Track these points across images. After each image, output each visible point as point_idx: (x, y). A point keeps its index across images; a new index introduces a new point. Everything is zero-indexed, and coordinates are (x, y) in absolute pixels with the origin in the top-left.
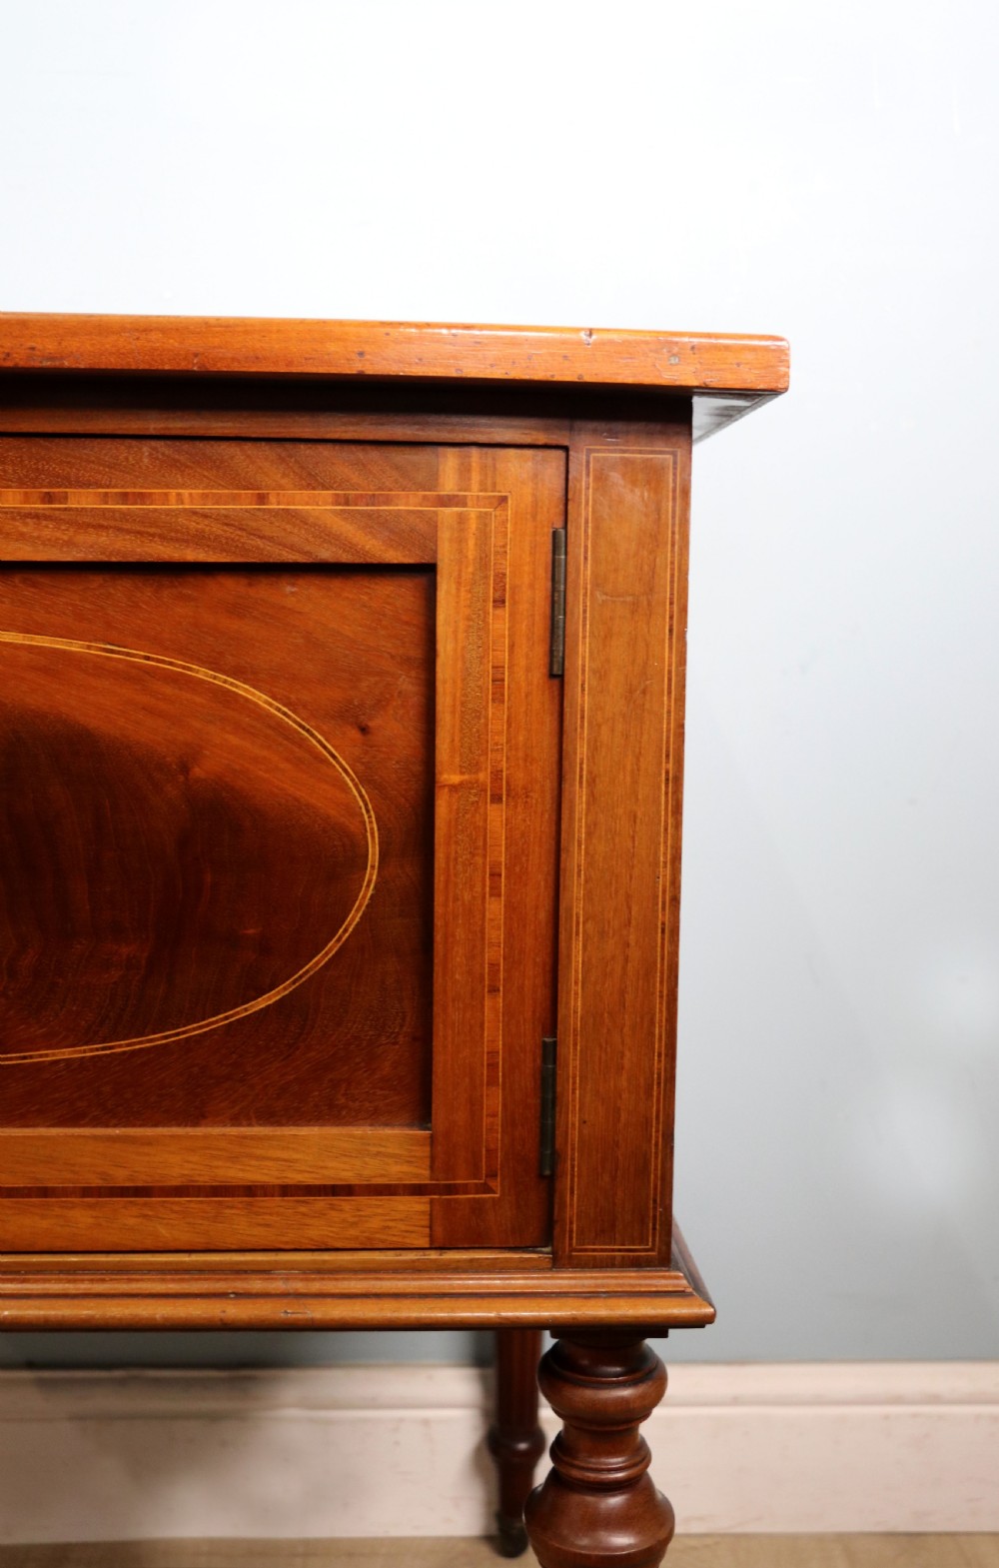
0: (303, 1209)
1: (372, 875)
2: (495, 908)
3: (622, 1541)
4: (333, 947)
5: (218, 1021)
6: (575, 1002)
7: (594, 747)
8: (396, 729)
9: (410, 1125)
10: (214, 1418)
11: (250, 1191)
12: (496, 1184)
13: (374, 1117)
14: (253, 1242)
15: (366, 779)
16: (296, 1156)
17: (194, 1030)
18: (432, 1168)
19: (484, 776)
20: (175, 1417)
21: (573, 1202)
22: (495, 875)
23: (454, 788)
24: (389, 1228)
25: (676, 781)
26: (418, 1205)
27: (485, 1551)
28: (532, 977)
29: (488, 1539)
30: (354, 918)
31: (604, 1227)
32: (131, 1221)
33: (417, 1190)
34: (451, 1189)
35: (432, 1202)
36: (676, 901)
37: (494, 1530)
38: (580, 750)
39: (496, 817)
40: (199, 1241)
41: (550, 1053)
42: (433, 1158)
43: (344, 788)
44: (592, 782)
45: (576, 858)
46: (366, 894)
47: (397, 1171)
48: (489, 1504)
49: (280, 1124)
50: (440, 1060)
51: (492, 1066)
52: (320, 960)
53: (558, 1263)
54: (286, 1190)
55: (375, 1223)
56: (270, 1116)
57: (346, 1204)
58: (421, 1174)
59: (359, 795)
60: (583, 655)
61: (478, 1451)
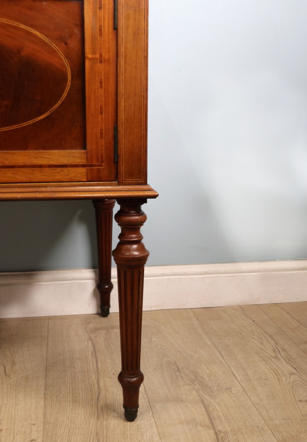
0: (54, 171)
1: (69, 83)
2: (101, 91)
4: (60, 102)
5: (31, 122)
6: (122, 116)
7: (126, 48)
8: (74, 44)
9: (81, 150)
11: (41, 166)
12: (103, 164)
13: (72, 148)
14: (42, 180)
15: (67, 57)
16: (52, 157)
17: (24, 124)
18: (87, 160)
19: (97, 56)
21: (123, 168)
22: (101, 83)
23: (90, 59)
24: (76, 176)
25: (146, 58)
26: (83, 170)
27: (97, 316)
28: (111, 109)
29: (98, 314)
30: (65, 94)
31: (131, 175)
32: (10, 175)
33: (83, 166)
34: (92, 166)
35: (87, 169)
36: (147, 89)
37: (100, 312)
38: (122, 49)
39: (100, 67)
40: (28, 180)
41: (116, 129)
42: (87, 157)
43: (61, 59)
44: (125, 58)
45: (121, 78)
46: (68, 88)
47: (78, 161)
48: (98, 305)
49: (48, 150)
50: (89, 131)
51: (101, 133)
52: (57, 106)
53: (119, 184)
54: (50, 166)
55: (73, 175)
56: (45, 148)
57: (65, 170)
58: (84, 162)
59: (65, 61)
60: (122, 23)
61: (94, 291)
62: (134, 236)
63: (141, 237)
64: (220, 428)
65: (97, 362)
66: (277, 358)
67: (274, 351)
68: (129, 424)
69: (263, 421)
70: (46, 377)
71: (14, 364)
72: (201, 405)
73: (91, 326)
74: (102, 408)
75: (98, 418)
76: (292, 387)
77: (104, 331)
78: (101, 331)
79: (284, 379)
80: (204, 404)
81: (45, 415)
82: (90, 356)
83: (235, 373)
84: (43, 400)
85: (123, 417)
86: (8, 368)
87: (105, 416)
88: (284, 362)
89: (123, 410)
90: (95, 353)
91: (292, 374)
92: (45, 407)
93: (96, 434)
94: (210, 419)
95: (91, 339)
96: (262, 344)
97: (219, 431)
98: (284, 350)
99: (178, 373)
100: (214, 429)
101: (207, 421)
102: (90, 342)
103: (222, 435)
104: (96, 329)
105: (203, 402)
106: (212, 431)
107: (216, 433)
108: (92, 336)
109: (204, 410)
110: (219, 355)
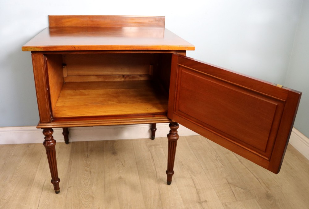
3: (175, 138)
10: (122, 128)
20: (118, 128)
27: (150, 139)
29: (150, 138)
37: (151, 137)
48: (150, 135)
61: (149, 130)
62: (175, 132)
63: (177, 132)
64: (198, 188)
65: (154, 161)
66: (217, 160)
67: (216, 157)
68: (168, 186)
69: (211, 186)
70: (137, 167)
71: (124, 161)
72: (191, 179)
73: (148, 144)
74: (159, 180)
75: (158, 183)
76: (221, 172)
77: (154, 147)
78: (152, 147)
79: (219, 169)
80: (192, 179)
81: (140, 182)
82: (151, 158)
83: (202, 166)
84: (138, 176)
85: (166, 183)
86: (123, 163)
87: (160, 183)
88: (219, 162)
89: (167, 181)
90: (152, 157)
91: (222, 167)
92: (140, 179)
93: (159, 189)
94: (195, 185)
95: (149, 150)
96: (212, 153)
97: (198, 189)
98: (219, 157)
99: (182, 166)
100: (196, 188)
101: (194, 185)
102: (150, 152)
103: (198, 190)
104: (151, 146)
105: (192, 178)
106: (195, 189)
107: (197, 190)
108: (150, 149)
109: (192, 181)
110: (196, 158)
